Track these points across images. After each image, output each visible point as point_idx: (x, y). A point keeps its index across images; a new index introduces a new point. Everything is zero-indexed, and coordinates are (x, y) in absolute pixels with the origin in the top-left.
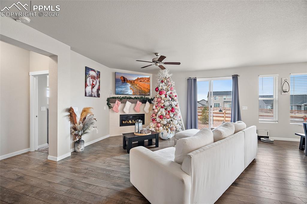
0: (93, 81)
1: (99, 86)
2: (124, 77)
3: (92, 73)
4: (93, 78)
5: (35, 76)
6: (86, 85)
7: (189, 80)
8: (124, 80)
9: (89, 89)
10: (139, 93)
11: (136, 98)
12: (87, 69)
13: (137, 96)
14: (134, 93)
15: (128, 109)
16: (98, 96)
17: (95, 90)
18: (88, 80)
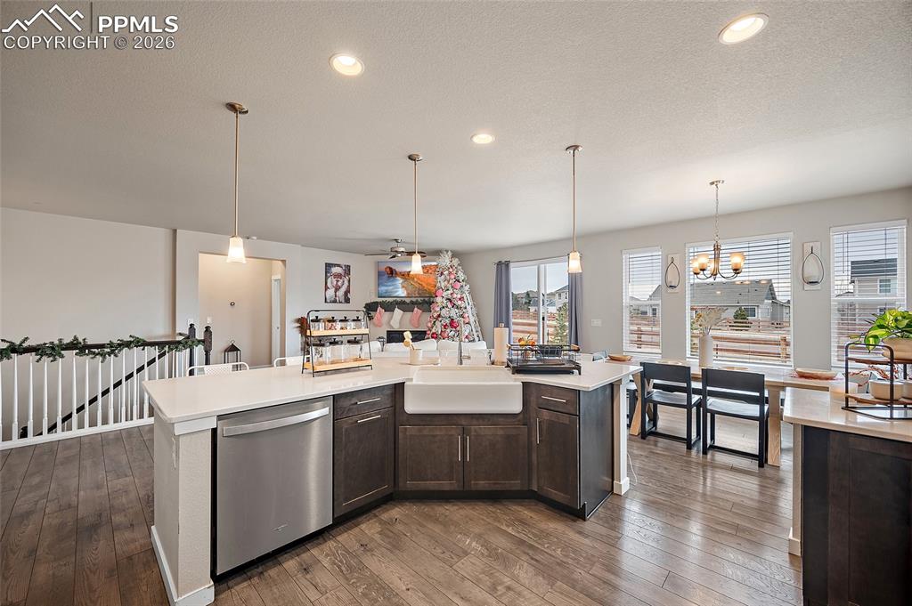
0: (337, 281)
1: (349, 286)
2: (390, 268)
3: (335, 270)
4: (338, 276)
5: (276, 280)
6: (327, 288)
7: (499, 264)
8: (392, 273)
9: (331, 292)
10: (419, 294)
11: (412, 303)
12: (329, 266)
13: (414, 300)
14: (408, 294)
15: (398, 321)
16: (347, 301)
17: (341, 293)
18: (329, 280)
